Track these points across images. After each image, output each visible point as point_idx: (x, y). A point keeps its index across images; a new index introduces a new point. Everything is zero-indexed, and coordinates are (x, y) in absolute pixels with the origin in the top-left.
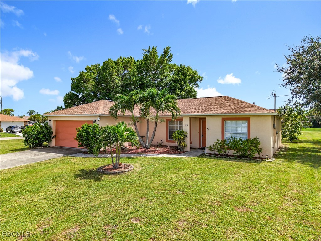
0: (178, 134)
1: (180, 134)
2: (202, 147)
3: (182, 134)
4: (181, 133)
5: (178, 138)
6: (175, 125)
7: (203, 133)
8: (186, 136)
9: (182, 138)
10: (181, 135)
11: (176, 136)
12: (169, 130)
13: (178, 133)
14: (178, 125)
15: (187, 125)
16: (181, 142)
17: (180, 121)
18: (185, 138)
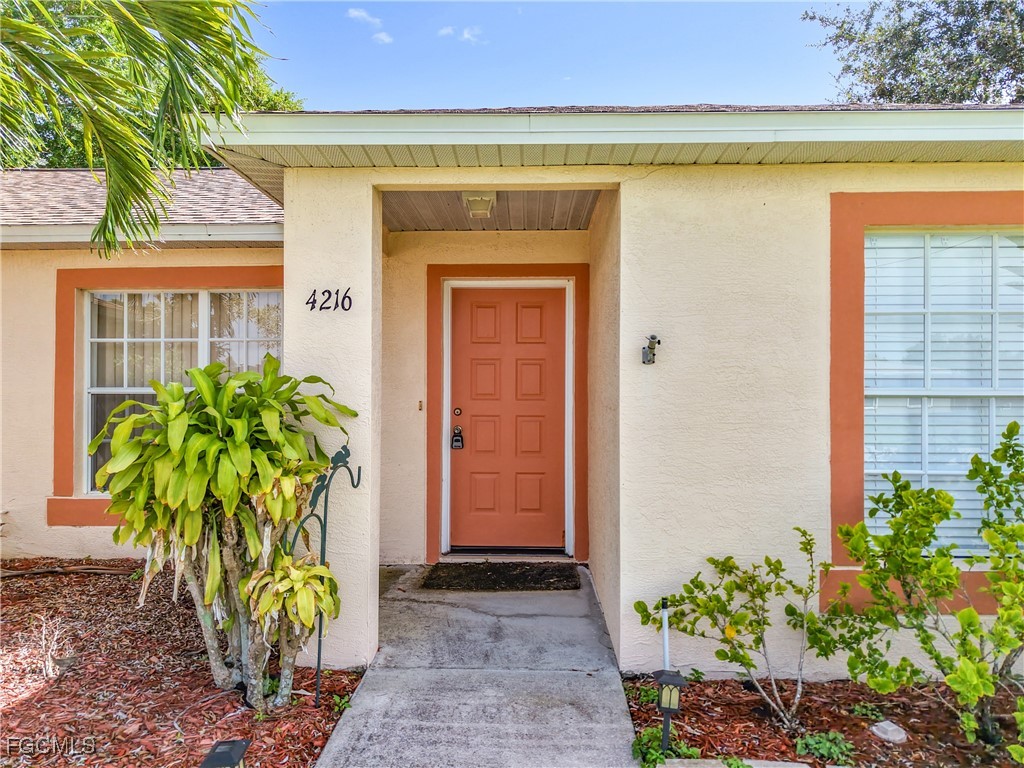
0: (203, 425)
1: (241, 428)
2: (454, 550)
3: (271, 421)
4: (249, 407)
5: (212, 505)
6: (162, 340)
7: (457, 412)
8: (342, 458)
9: (279, 494)
10: (258, 441)
11: (163, 471)
12: (85, 389)
13: (194, 404)
14: (194, 333)
15: (345, 302)
16: (247, 567)
17: (216, 299)
18: (323, 483)
